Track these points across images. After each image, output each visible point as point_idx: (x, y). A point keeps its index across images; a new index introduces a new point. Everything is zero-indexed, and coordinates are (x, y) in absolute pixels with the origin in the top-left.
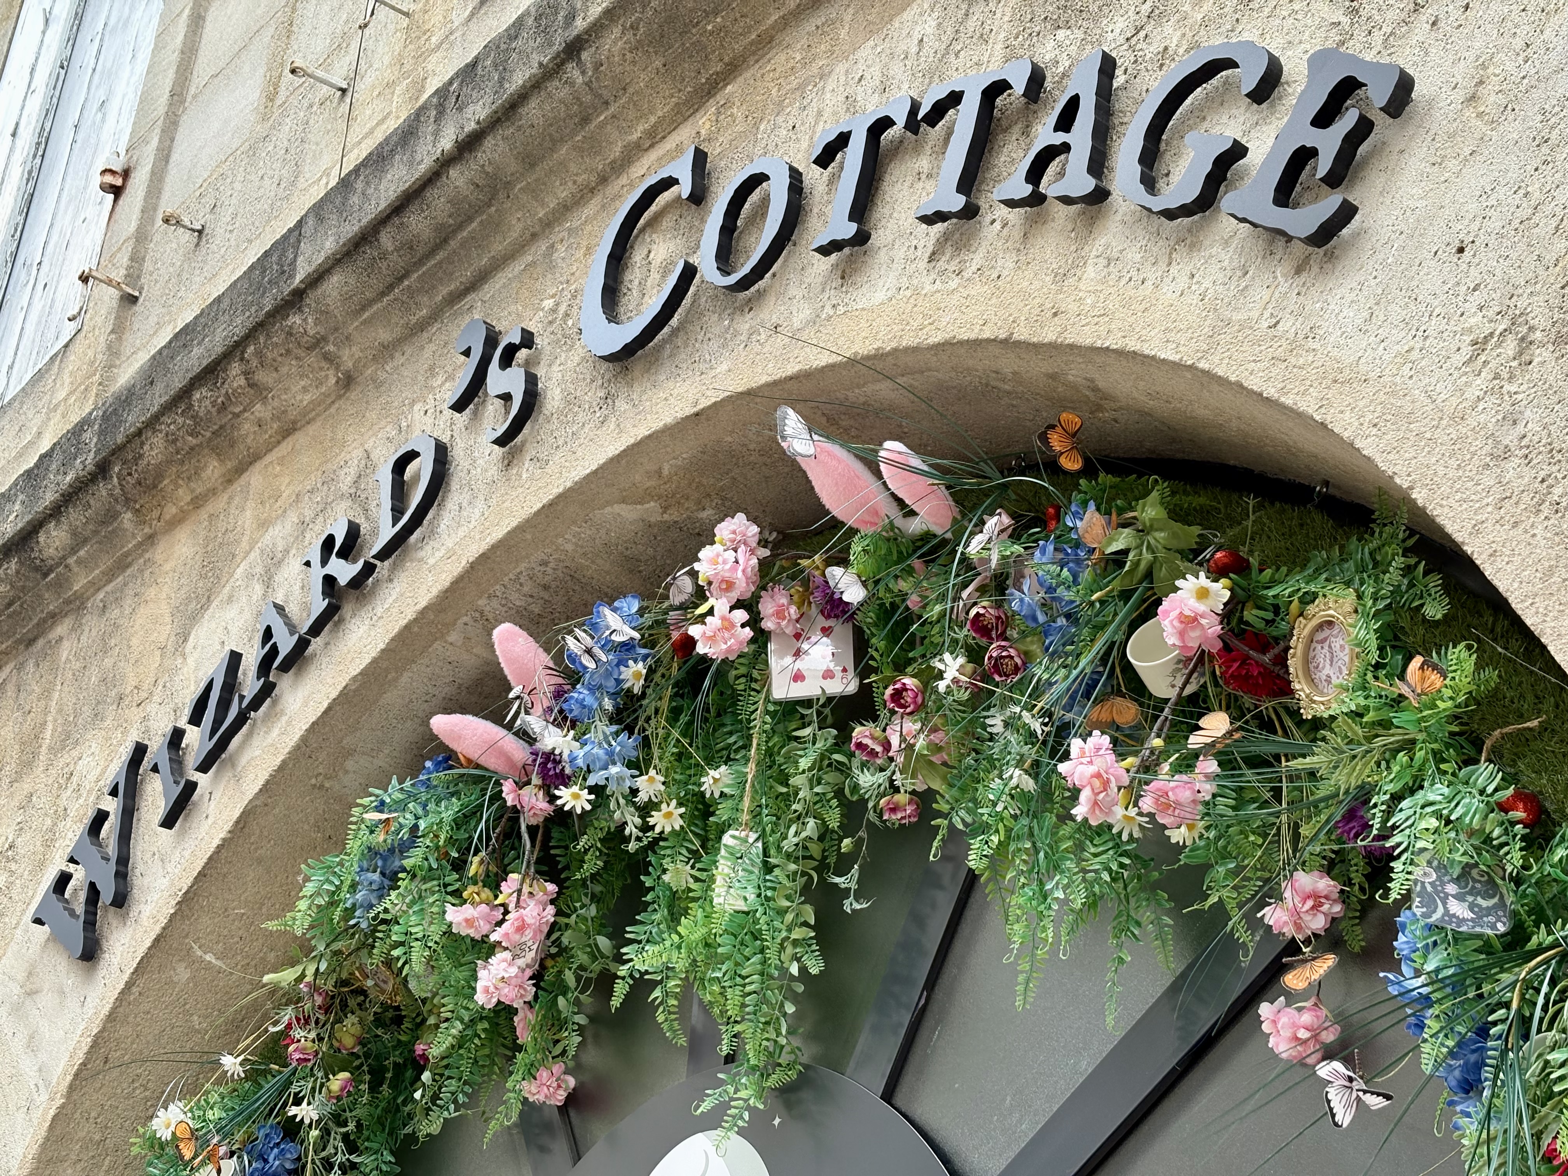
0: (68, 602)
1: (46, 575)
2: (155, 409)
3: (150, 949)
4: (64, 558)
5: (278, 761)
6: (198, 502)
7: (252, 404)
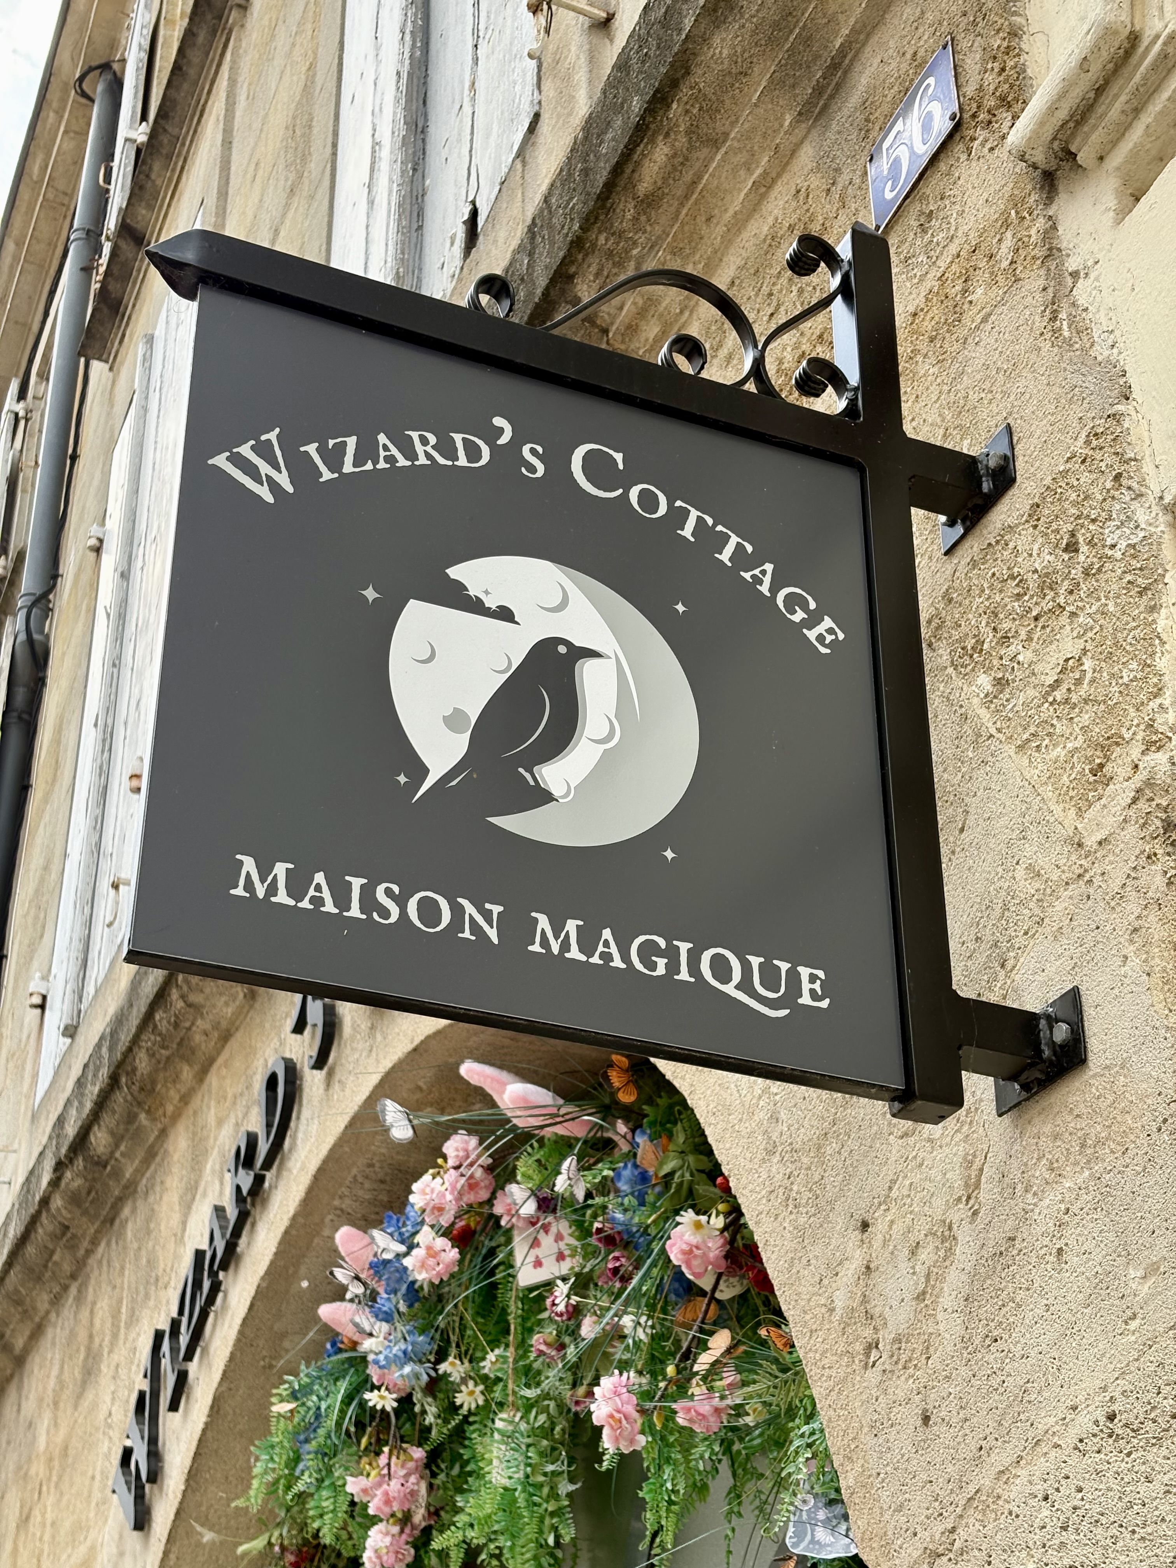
0: (126, 1187)
1: (105, 1167)
2: (134, 1030)
3: (174, 1521)
4: (112, 1153)
5: (228, 1354)
6: (185, 1099)
7: (195, 1019)
